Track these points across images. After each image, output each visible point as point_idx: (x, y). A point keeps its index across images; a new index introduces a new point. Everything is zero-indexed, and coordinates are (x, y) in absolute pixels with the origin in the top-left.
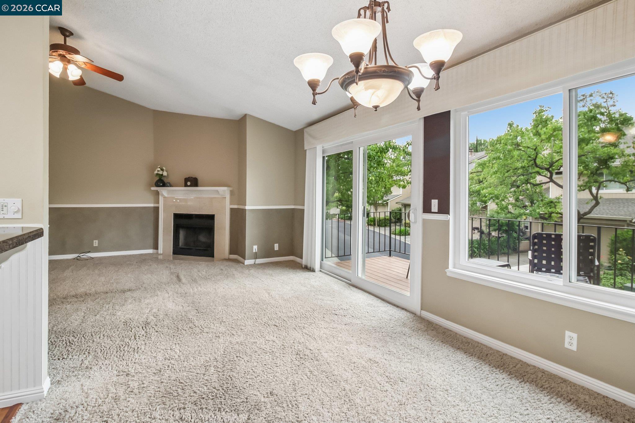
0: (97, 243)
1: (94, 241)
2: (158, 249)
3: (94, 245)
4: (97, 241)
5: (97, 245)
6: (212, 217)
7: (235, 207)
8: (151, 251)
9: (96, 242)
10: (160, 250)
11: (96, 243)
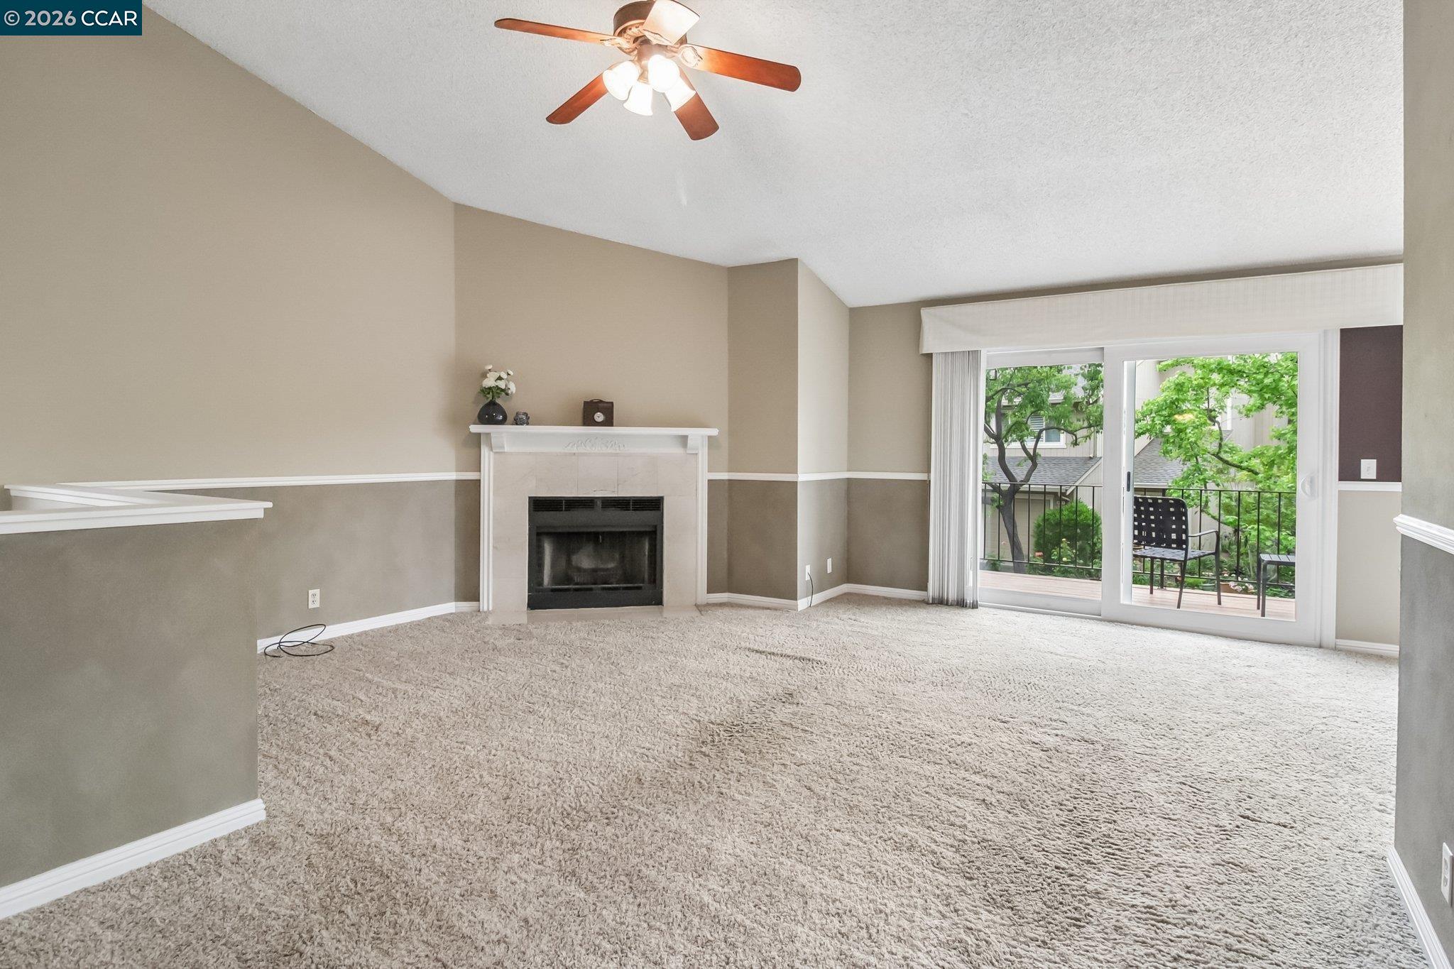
0: (318, 597)
1: (311, 592)
2: (478, 600)
3: (311, 606)
4: (317, 591)
5: (317, 605)
6: (655, 504)
7: (724, 476)
8: (450, 607)
9: (314, 595)
10: (486, 602)
11: (314, 599)
